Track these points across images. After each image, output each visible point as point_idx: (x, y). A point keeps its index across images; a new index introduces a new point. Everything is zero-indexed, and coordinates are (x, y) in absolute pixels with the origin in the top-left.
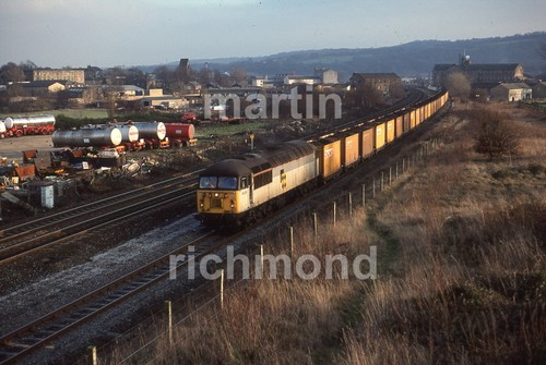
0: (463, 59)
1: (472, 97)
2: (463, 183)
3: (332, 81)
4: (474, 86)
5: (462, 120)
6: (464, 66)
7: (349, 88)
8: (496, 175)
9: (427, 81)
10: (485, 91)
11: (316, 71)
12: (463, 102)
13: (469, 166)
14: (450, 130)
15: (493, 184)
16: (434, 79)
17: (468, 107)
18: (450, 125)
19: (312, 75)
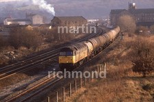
0: (131, 5)
1: (137, 32)
2: (121, 94)
3: (38, 23)
4: (138, 24)
5: (128, 49)
6: (132, 11)
7: (50, 27)
8: (145, 88)
9: (106, 22)
10: (147, 28)
11: (27, 15)
12: (130, 36)
13: (127, 82)
14: (119, 57)
15: (143, 94)
16: (111, 20)
17: (134, 40)
18: (119, 53)
19: (24, 18)
